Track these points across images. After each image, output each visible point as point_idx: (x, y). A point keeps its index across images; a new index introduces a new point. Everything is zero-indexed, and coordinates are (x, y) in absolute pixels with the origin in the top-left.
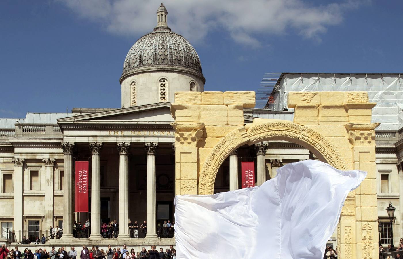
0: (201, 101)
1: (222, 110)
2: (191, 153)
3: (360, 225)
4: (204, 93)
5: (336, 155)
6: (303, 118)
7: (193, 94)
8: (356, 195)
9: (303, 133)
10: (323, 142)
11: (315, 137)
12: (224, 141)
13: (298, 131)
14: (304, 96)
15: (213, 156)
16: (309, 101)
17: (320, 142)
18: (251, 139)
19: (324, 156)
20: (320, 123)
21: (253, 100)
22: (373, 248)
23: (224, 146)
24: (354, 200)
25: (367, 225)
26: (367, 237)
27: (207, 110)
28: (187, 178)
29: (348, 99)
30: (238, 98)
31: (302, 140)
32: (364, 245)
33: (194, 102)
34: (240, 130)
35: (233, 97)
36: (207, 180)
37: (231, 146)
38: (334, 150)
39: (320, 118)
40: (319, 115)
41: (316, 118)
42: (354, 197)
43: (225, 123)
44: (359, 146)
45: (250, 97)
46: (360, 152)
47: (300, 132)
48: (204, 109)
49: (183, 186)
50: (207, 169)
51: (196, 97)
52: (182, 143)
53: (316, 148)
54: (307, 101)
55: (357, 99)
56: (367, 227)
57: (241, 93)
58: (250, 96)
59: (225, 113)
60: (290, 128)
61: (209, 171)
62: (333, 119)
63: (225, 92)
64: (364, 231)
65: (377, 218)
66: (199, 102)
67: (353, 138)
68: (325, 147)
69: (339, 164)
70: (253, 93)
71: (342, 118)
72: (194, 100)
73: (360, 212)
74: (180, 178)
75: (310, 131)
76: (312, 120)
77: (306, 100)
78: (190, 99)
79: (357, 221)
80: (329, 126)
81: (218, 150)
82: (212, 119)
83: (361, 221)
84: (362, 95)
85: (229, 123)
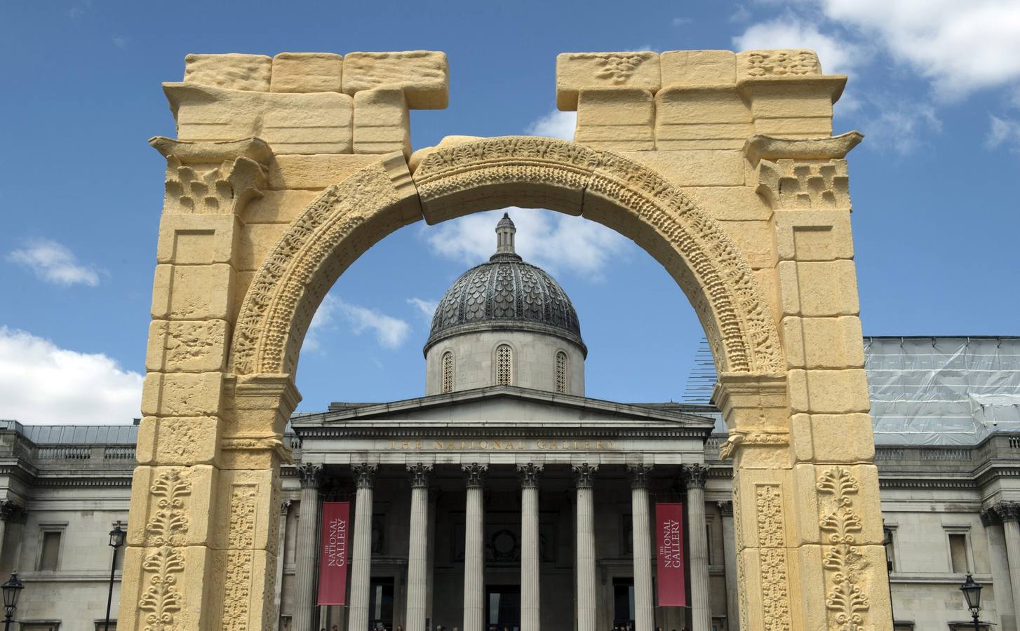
0: (268, 80)
1: (332, 105)
2: (211, 232)
3: (810, 477)
4: (279, 58)
5: (716, 242)
6: (600, 129)
7: (241, 61)
8: (788, 370)
9: (599, 170)
10: (667, 201)
11: (641, 184)
12: (333, 199)
13: (584, 165)
14: (604, 64)
15: (290, 245)
16: (622, 79)
17: (657, 201)
18: (422, 190)
19: (674, 245)
20: (658, 145)
21: (436, 76)
22: (863, 561)
23: (332, 215)
24: (783, 390)
25: (836, 474)
26: (841, 517)
27: (284, 106)
28: (191, 316)
29: (751, 71)
30: (388, 70)
31: (599, 194)
32: (829, 549)
33: (244, 83)
34: (388, 165)
35: (371, 68)
36: (262, 324)
37: (356, 214)
38: (708, 223)
39: (658, 128)
40: (658, 122)
41: (648, 130)
42: (784, 379)
43: (342, 147)
44: (791, 209)
45: (428, 67)
46: (796, 229)
47: (591, 168)
48: (275, 104)
49: (172, 342)
50: (267, 286)
51: (251, 70)
52: (186, 202)
53: (644, 219)
54: (615, 78)
55: (782, 69)
56: (837, 484)
57: (399, 57)
58: (427, 63)
59: (344, 116)
60: (556, 156)
61: (273, 293)
62: (703, 132)
63: (346, 55)
64: (825, 500)
65: (871, 452)
66: (263, 84)
67: (772, 184)
68: (675, 215)
69: (727, 271)
70: (438, 56)
71: (733, 127)
72: (243, 78)
73: (808, 430)
74: (164, 311)
75: (624, 166)
76: (632, 136)
77: (611, 75)
78: (230, 74)
79: (798, 461)
80: (691, 153)
81: (308, 224)
82: (300, 135)
83: (813, 461)
84: (798, 58)
85: (355, 147)
